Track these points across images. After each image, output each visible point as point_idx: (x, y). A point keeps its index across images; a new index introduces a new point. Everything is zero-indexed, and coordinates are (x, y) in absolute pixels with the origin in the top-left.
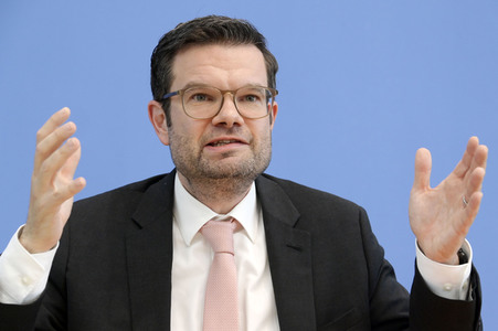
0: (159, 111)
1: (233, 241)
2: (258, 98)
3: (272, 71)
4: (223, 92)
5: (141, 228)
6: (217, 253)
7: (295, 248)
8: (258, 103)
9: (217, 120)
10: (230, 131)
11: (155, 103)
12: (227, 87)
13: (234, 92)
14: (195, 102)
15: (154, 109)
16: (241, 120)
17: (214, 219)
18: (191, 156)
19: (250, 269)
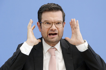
0: (39, 24)
1: (55, 53)
2: (60, 23)
3: (64, 16)
4: (52, 23)
5: (36, 50)
6: (52, 55)
7: (68, 54)
8: (60, 24)
9: (51, 29)
10: (54, 31)
11: (38, 22)
12: (53, 21)
13: (55, 23)
14: (46, 24)
15: (38, 24)
16: (56, 29)
17: (51, 48)
18: (45, 36)
19: (59, 58)
